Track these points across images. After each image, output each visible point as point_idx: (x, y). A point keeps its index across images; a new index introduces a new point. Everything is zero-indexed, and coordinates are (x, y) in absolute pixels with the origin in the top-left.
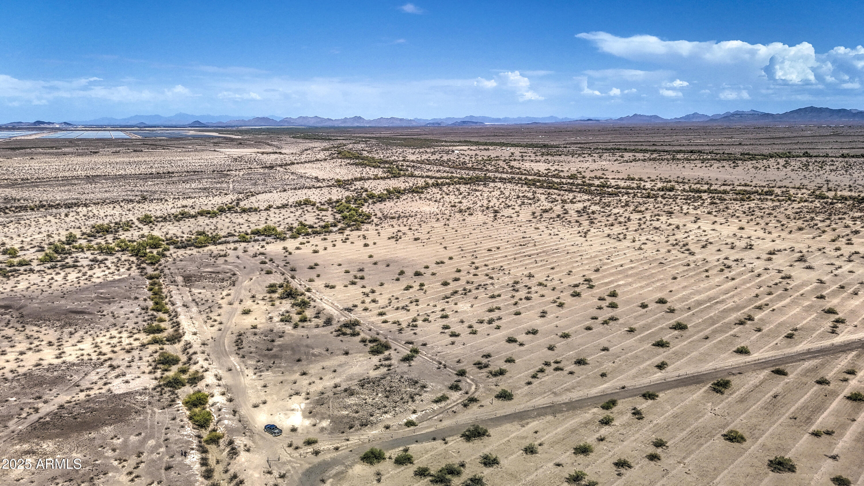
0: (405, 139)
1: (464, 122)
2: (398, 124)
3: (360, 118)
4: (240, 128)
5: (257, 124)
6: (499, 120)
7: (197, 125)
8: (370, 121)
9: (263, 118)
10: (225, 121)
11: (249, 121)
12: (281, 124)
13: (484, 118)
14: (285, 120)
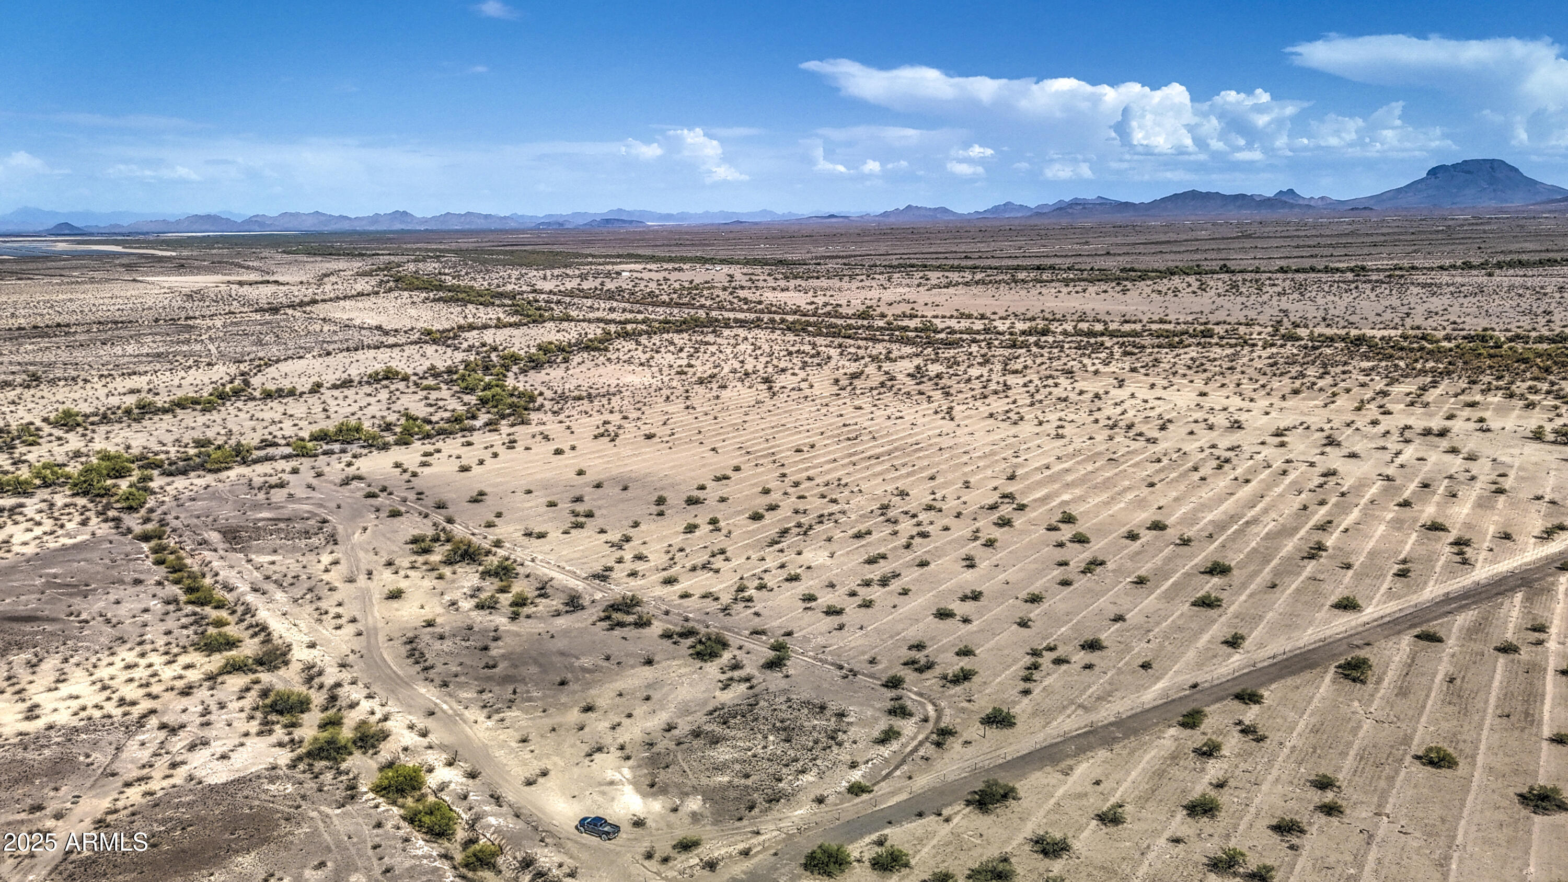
0: (512, 252)
1: (608, 221)
2: (481, 224)
3: (405, 213)
4: (163, 236)
5: (194, 227)
6: (669, 217)
7: (64, 230)
8: (425, 221)
9: (208, 217)
10: (126, 223)
11: (178, 222)
12: (247, 228)
13: (643, 213)
14: (253, 221)
